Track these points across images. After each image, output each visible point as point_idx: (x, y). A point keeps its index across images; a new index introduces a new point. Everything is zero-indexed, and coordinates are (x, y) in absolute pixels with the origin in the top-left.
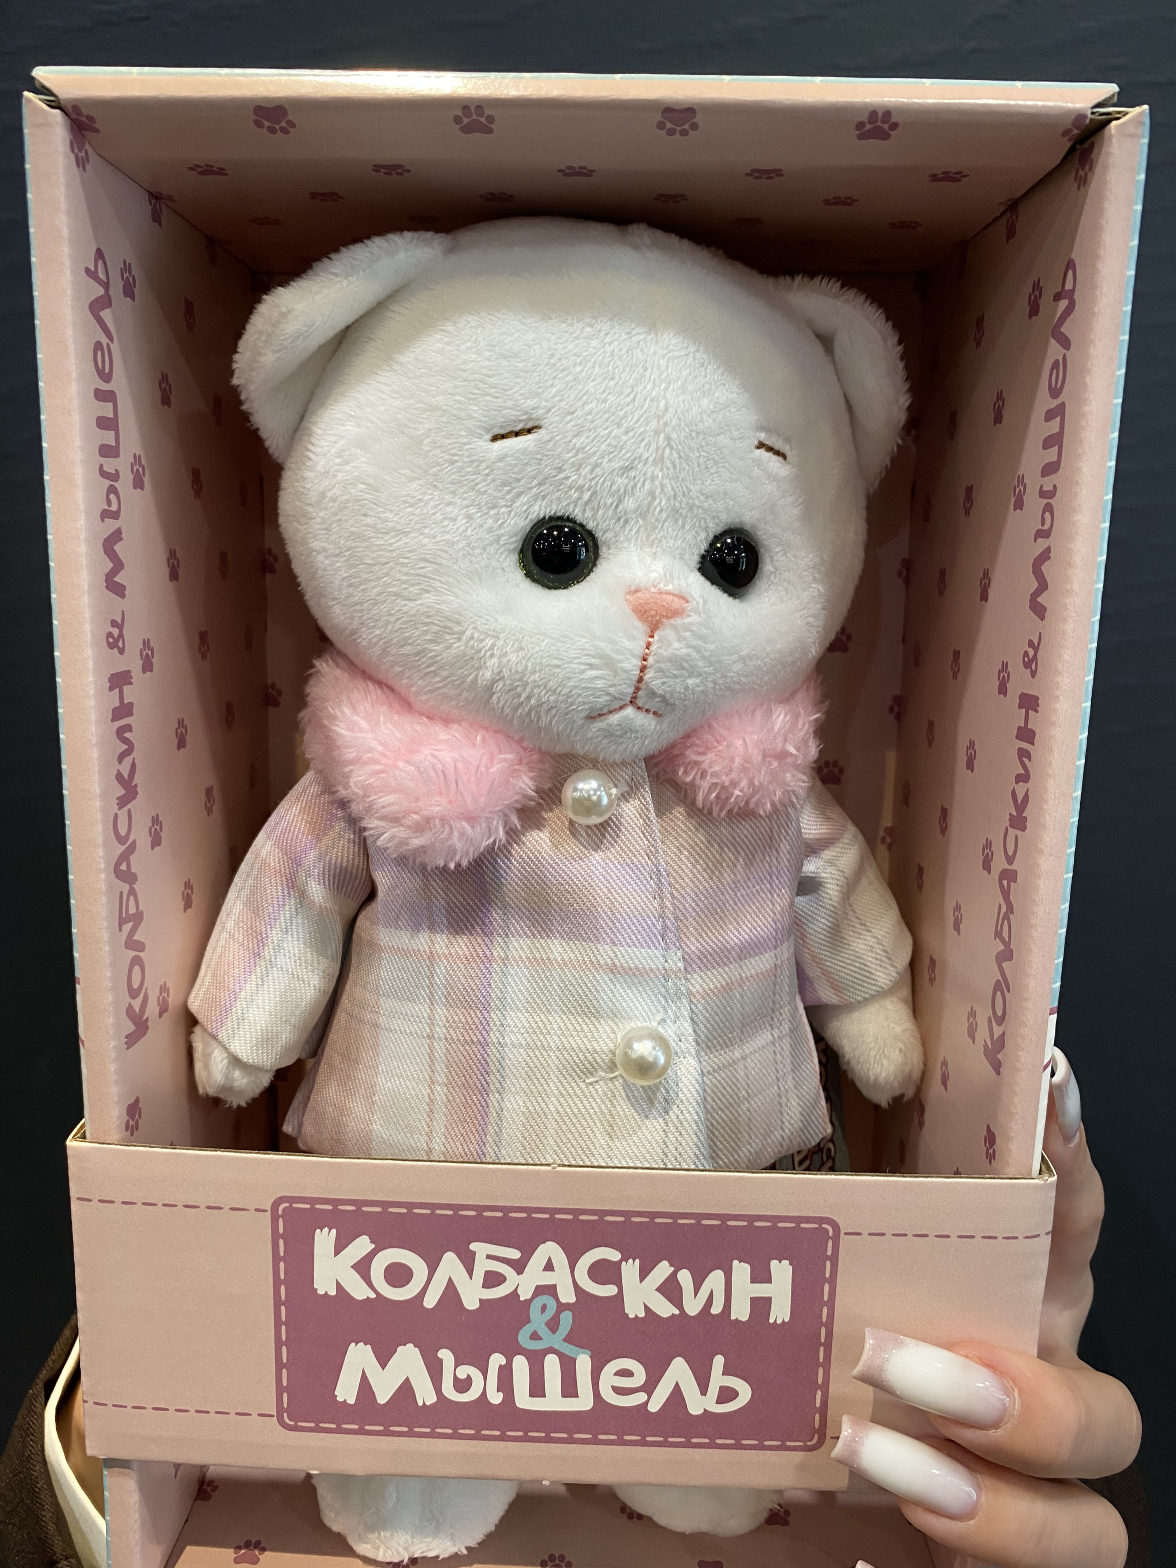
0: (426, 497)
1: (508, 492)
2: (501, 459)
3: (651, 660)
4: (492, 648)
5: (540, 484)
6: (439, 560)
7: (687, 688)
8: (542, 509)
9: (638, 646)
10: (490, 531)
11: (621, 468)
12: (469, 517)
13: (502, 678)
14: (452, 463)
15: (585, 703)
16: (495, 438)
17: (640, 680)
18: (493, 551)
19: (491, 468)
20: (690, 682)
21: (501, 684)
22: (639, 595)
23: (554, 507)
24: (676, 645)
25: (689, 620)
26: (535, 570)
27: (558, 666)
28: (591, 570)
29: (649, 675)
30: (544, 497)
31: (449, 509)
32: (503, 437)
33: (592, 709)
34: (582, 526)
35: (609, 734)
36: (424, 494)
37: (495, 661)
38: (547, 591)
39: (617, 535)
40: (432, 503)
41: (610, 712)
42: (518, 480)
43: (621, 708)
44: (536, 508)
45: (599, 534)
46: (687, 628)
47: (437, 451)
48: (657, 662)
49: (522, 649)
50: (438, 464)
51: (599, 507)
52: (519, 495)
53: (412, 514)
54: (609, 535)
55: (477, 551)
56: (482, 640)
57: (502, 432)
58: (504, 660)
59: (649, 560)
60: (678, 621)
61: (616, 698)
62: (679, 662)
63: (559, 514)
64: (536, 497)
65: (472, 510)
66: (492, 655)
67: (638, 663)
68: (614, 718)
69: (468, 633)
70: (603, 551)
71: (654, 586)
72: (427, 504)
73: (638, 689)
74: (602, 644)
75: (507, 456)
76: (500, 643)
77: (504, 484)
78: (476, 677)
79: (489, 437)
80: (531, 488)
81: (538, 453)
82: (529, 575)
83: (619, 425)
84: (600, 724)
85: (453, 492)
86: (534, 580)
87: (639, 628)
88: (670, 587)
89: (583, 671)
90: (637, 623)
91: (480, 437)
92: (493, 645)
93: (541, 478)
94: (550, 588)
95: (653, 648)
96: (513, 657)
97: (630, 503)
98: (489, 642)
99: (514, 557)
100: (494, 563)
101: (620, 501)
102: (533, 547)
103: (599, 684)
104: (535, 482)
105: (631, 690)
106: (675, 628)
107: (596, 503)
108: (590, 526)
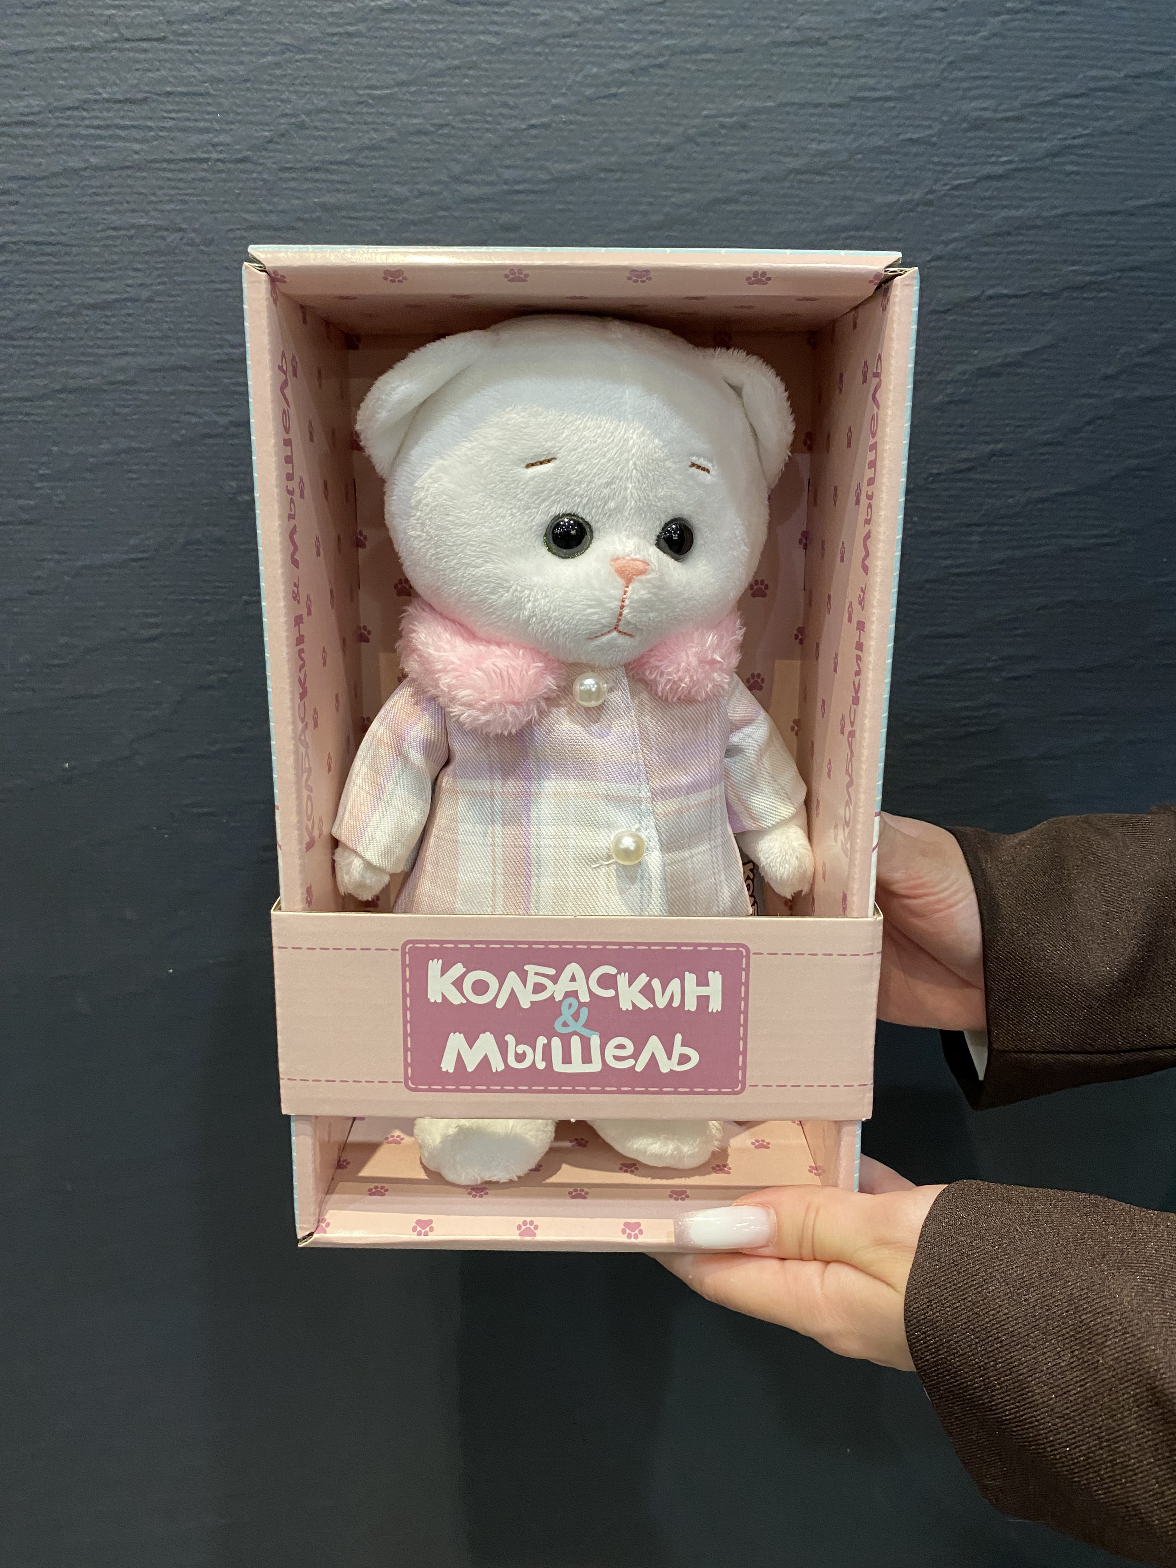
0: (486, 503)
1: (537, 499)
2: (532, 479)
3: (627, 602)
4: (528, 596)
5: (556, 494)
6: (495, 543)
7: (649, 619)
8: (557, 510)
9: (618, 593)
10: (526, 523)
11: (606, 483)
12: (513, 515)
13: (535, 615)
14: (502, 482)
15: (586, 629)
16: (529, 466)
17: (621, 614)
18: (527, 536)
19: (526, 484)
20: (651, 615)
21: (534, 619)
22: (619, 561)
23: (565, 508)
24: (643, 592)
25: (649, 576)
26: (553, 546)
27: (569, 607)
28: (588, 547)
29: (626, 611)
30: (559, 502)
31: (500, 510)
32: (533, 465)
33: (591, 633)
34: (582, 519)
35: (601, 648)
36: (485, 501)
37: (530, 604)
38: (562, 560)
39: (604, 524)
40: (490, 507)
41: (602, 635)
42: (543, 492)
43: (609, 632)
44: (554, 509)
45: (592, 524)
46: (648, 581)
47: (492, 475)
48: (630, 602)
49: (547, 596)
50: (494, 483)
51: (593, 507)
52: (544, 501)
53: (478, 513)
54: (599, 524)
55: (518, 536)
56: (522, 592)
57: (533, 462)
58: (537, 604)
59: (624, 539)
60: (643, 577)
61: (605, 626)
62: (644, 602)
63: (568, 512)
64: (554, 502)
65: (514, 511)
66: (529, 601)
67: (619, 603)
68: (605, 639)
69: (514, 587)
70: (596, 534)
71: (629, 556)
72: (486, 508)
73: (619, 620)
74: (597, 593)
75: (536, 477)
76: (533, 593)
77: (534, 494)
78: (519, 616)
79: (524, 465)
80: (551, 497)
81: (554, 474)
82: (550, 550)
83: (604, 456)
84: (597, 642)
85: (503, 500)
86: (554, 553)
87: (621, 582)
88: (638, 556)
89: (586, 609)
90: (619, 579)
91: (518, 465)
92: (530, 595)
93: (556, 490)
94: (563, 558)
95: (628, 594)
96: (542, 601)
97: (612, 505)
98: (527, 592)
99: (542, 539)
100: (529, 544)
101: (606, 503)
102: (553, 532)
103: (596, 617)
104: (553, 493)
105: (615, 621)
106: (641, 581)
107: (591, 505)
108: (588, 519)
